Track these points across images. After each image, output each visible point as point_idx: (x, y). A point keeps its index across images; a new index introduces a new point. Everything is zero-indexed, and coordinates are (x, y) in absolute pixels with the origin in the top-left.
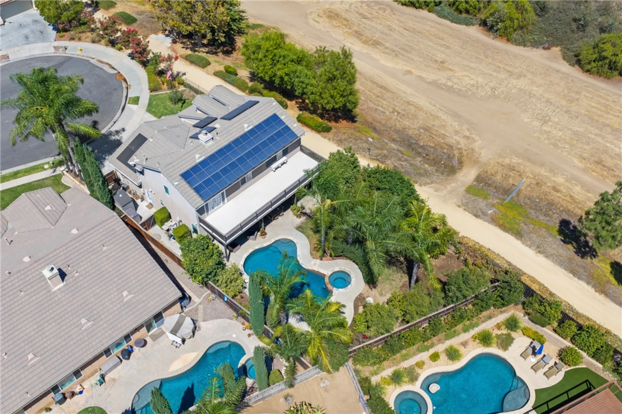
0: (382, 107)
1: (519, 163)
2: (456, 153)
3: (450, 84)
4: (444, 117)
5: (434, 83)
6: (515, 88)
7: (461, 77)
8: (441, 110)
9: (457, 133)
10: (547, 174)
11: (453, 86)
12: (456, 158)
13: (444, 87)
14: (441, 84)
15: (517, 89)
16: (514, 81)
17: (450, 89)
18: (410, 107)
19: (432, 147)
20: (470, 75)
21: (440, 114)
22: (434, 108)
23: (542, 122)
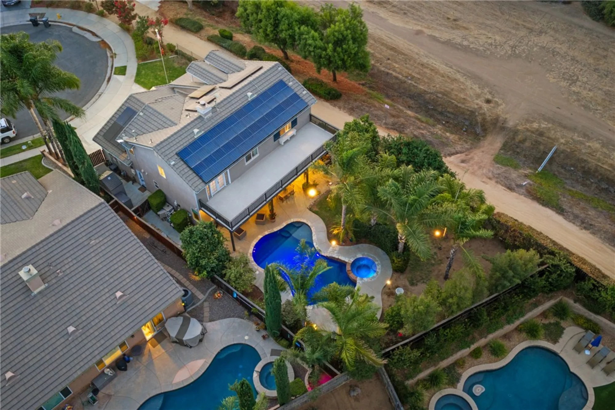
0: (394, 71)
1: (549, 128)
2: (479, 119)
3: (465, 43)
4: (462, 80)
5: (448, 43)
6: (536, 45)
7: (476, 36)
8: (459, 72)
9: (478, 96)
10: (581, 139)
11: (469, 46)
12: (479, 124)
13: (459, 47)
14: (456, 44)
15: (538, 47)
16: (535, 38)
17: (466, 49)
18: (425, 70)
19: (452, 114)
20: (487, 33)
21: (458, 76)
22: (451, 70)
23: (570, 82)
